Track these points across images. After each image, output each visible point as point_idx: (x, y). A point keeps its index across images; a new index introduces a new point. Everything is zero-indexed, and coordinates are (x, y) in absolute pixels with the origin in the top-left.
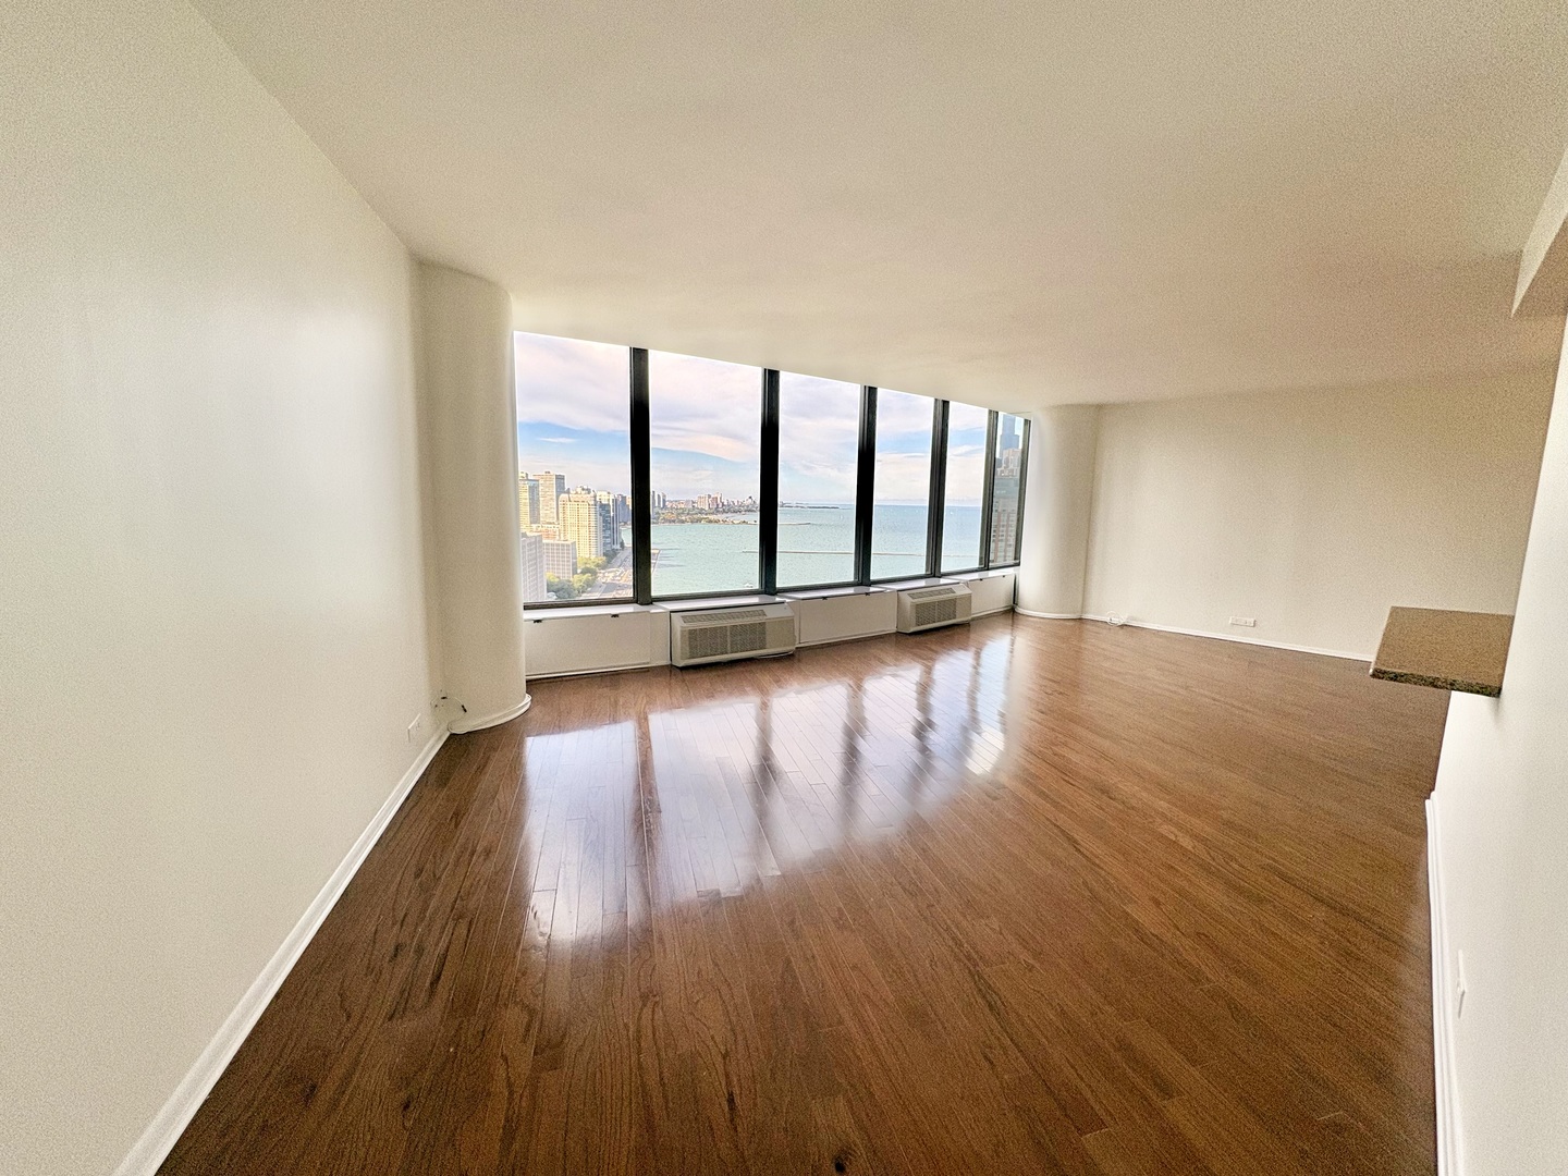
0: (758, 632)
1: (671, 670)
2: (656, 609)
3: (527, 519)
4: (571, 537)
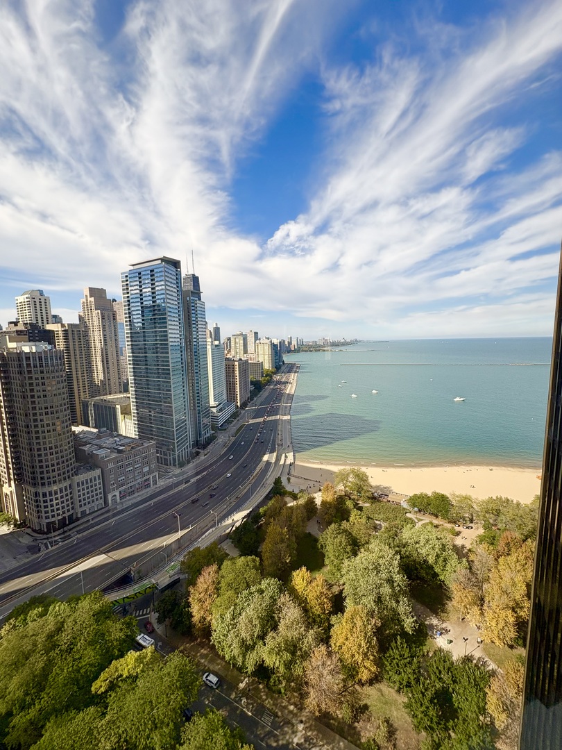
3: (242, 352)
4: (261, 360)
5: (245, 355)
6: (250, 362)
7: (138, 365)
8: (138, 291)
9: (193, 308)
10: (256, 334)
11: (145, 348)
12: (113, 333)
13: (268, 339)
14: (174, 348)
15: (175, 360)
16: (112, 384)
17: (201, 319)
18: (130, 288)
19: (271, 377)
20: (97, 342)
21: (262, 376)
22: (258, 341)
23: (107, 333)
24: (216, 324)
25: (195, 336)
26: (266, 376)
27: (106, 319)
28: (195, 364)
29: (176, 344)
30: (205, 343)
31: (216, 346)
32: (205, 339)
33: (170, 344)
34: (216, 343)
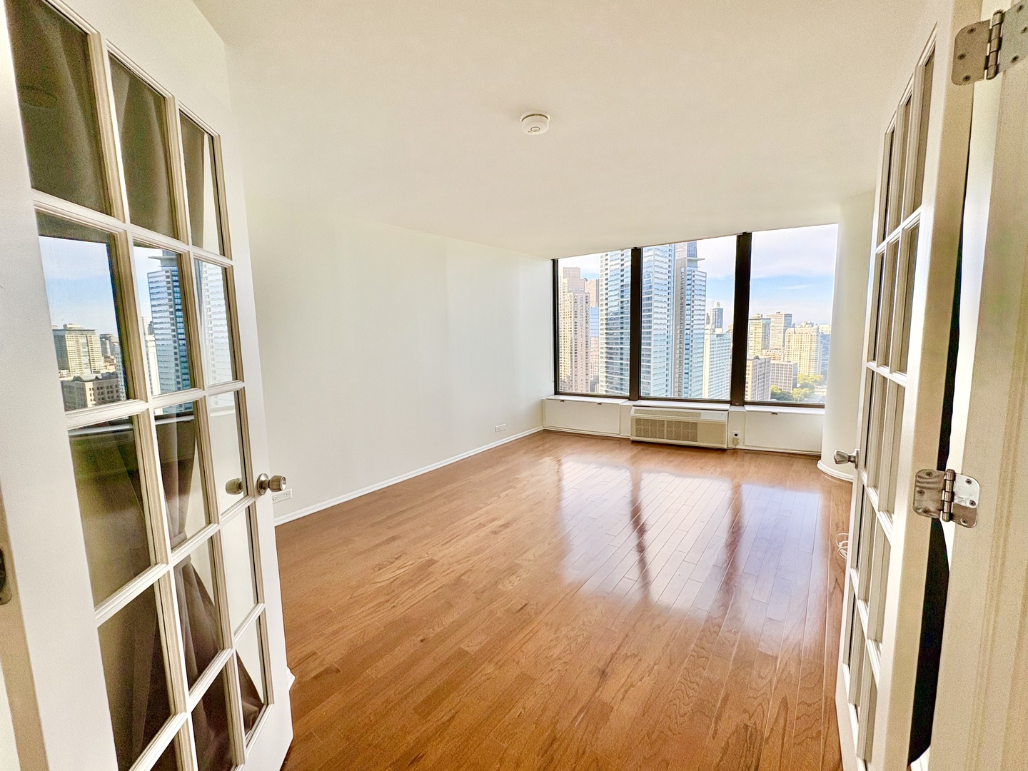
3: (759, 347)
4: (793, 360)
5: (764, 351)
6: (772, 362)
7: (611, 358)
8: (619, 266)
9: (689, 282)
10: (788, 316)
11: (622, 338)
12: (585, 321)
13: (812, 325)
14: (659, 338)
15: (658, 355)
16: (579, 381)
17: (699, 298)
18: (610, 264)
19: (812, 388)
20: (567, 330)
21: (795, 386)
22: (790, 330)
23: (578, 320)
24: (718, 304)
25: (689, 322)
26: (802, 387)
27: (579, 302)
28: (685, 361)
29: (662, 332)
30: (702, 331)
31: (718, 335)
32: (702, 326)
33: (654, 332)
34: (718, 331)
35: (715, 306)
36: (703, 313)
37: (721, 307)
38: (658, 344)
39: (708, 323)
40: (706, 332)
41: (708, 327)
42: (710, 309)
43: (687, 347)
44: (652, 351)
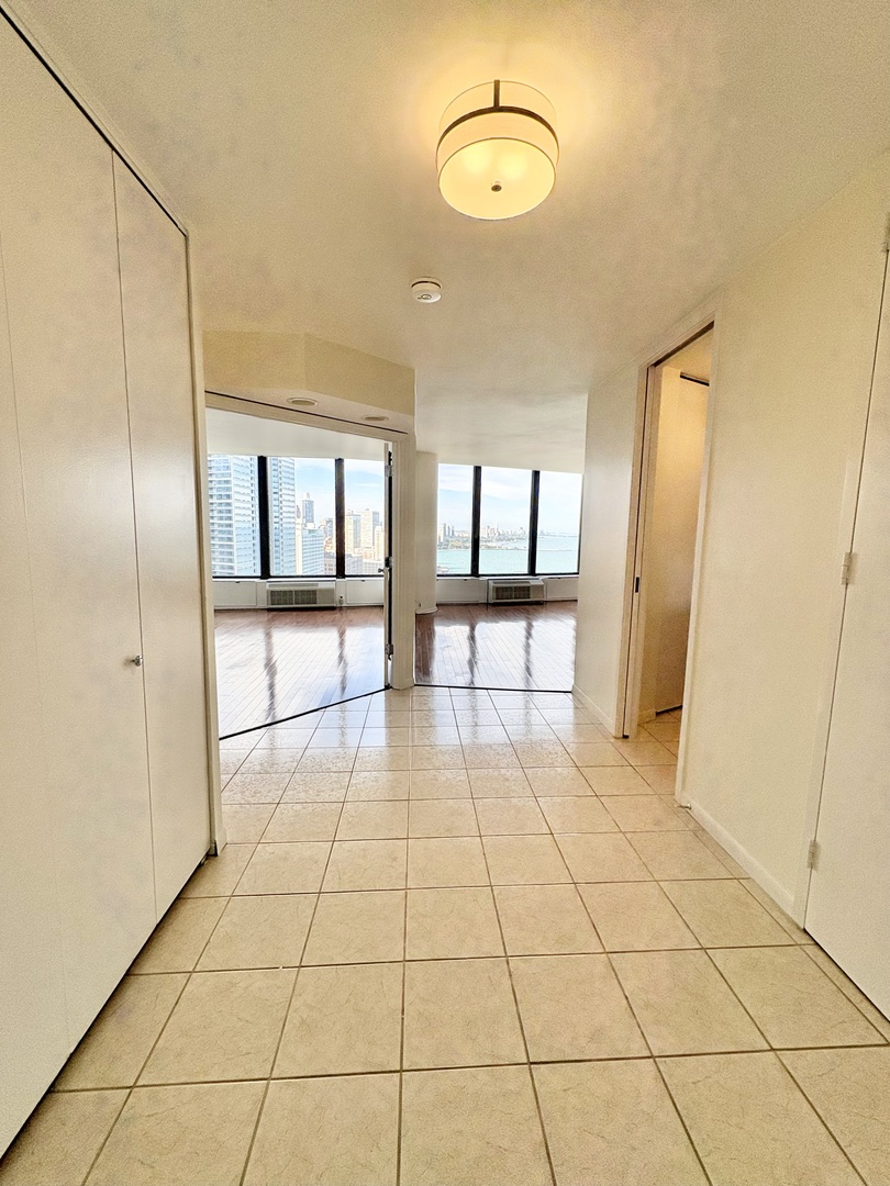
0: (526, 590)
1: (487, 604)
2: (481, 578)
5: (357, 550)
6: (364, 560)
14: (242, 532)
17: (288, 486)
24: (308, 495)
29: (246, 525)
30: (292, 526)
31: (310, 531)
32: (293, 520)
33: (235, 525)
34: (310, 526)
35: (305, 498)
36: (292, 504)
37: (311, 499)
38: (242, 539)
39: (298, 517)
40: (297, 526)
41: (300, 521)
42: (299, 501)
43: (277, 543)
44: (235, 548)
